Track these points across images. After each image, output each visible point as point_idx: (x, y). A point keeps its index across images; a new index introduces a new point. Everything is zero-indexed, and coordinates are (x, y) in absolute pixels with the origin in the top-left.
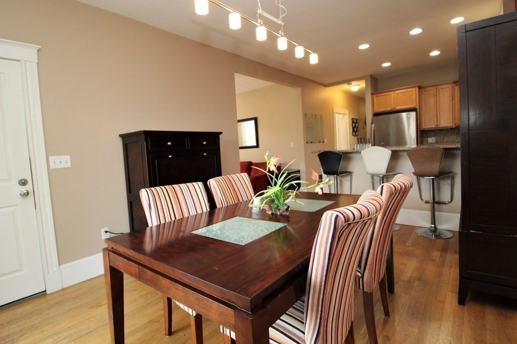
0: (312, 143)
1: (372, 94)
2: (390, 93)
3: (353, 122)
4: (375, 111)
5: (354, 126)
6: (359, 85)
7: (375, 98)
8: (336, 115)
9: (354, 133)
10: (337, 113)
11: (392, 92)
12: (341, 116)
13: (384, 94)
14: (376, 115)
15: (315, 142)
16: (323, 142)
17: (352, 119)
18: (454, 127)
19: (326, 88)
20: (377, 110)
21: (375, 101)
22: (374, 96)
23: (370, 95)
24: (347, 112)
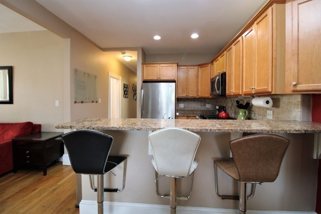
0: (82, 102)
1: (142, 64)
2: (156, 65)
3: (124, 87)
4: (144, 79)
5: (125, 90)
6: (131, 57)
7: (145, 67)
8: (111, 79)
9: (125, 95)
10: (111, 77)
11: (158, 65)
12: (115, 80)
13: (152, 65)
14: (145, 82)
15: (87, 102)
16: (97, 102)
17: (124, 84)
18: (197, 97)
19: (102, 51)
20: (146, 78)
21: (145, 70)
22: (145, 65)
23: (141, 64)
24: (120, 78)
